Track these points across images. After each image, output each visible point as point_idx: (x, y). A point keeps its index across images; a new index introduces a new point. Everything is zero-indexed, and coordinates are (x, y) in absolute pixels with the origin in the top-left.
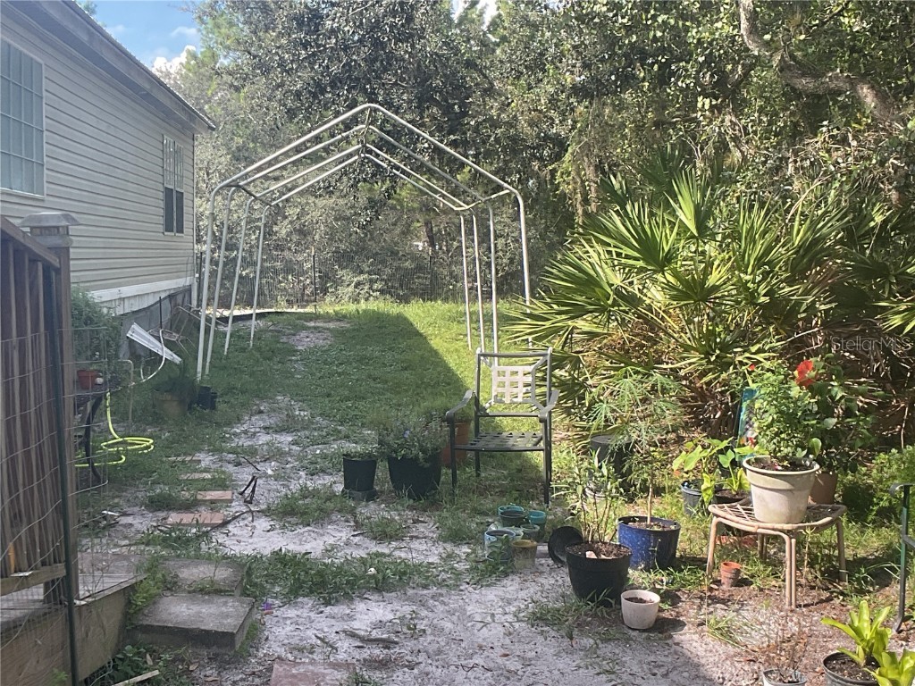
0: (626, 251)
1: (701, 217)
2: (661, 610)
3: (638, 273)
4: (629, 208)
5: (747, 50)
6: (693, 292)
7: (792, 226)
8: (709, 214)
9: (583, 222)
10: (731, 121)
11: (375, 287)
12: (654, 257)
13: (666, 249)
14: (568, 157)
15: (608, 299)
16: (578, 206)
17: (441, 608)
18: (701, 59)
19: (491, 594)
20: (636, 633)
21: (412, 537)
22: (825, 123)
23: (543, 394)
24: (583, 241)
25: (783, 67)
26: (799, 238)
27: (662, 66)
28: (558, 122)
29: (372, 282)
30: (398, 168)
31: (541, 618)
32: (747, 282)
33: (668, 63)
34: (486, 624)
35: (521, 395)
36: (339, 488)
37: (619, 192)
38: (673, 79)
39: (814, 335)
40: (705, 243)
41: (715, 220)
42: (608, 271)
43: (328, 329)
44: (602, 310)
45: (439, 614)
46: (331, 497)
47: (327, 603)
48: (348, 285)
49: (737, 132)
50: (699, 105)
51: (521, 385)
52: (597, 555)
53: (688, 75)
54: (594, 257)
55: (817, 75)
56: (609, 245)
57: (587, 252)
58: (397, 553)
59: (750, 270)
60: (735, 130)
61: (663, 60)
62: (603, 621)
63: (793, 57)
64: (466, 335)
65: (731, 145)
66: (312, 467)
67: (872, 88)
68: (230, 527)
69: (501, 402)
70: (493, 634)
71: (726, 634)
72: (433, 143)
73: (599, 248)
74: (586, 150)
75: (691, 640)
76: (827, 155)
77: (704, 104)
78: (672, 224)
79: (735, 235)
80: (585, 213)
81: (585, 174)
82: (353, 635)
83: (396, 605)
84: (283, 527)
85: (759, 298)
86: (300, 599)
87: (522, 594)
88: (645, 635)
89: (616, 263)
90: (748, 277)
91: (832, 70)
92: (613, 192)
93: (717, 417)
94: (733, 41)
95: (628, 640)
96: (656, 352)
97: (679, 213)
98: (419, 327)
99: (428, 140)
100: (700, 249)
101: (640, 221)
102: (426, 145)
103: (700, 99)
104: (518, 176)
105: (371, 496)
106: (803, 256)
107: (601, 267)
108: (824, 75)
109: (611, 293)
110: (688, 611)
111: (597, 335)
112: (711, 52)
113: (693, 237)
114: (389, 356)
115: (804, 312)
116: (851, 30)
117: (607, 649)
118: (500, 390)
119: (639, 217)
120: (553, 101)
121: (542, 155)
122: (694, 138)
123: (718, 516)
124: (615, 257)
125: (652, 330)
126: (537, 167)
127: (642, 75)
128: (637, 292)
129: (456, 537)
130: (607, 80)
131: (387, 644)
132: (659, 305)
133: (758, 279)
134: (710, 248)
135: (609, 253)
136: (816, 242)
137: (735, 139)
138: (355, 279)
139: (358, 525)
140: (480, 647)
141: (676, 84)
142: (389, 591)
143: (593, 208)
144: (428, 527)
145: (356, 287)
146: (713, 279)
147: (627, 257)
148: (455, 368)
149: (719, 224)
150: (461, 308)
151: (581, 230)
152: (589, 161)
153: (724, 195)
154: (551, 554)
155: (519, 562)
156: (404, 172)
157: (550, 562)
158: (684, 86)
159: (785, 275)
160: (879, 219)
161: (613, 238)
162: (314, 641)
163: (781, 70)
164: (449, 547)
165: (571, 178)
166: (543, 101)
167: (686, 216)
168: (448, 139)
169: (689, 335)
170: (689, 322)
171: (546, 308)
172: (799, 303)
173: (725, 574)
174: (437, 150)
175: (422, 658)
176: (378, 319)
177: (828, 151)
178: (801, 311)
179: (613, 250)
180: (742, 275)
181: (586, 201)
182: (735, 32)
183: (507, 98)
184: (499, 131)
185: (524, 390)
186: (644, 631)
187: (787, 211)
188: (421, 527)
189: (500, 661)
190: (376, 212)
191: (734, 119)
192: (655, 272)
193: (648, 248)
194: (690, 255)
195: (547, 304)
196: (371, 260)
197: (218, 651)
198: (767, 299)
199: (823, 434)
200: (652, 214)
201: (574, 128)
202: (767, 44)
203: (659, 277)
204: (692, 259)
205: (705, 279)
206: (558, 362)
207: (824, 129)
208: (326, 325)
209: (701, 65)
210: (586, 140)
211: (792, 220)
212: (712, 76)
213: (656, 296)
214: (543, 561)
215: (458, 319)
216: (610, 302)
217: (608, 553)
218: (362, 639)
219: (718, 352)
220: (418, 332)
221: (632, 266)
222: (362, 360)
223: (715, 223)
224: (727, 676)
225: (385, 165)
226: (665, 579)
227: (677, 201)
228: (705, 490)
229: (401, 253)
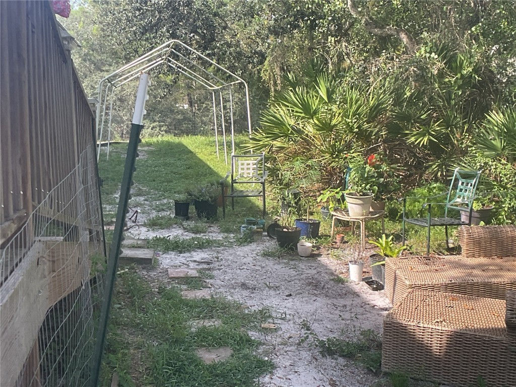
0: (296, 109)
1: (330, 94)
2: (313, 251)
3: (301, 119)
4: (297, 90)
5: (351, 14)
6: (326, 127)
7: (369, 97)
8: (333, 92)
9: (274, 95)
10: (345, 46)
11: (162, 129)
12: (309, 112)
13: (314, 109)
14: (266, 63)
15: (289, 131)
16: (272, 87)
17: (226, 253)
18: (330, 18)
19: (247, 249)
20: (303, 258)
21: (209, 232)
22: (384, 51)
23: (261, 174)
24: (275, 104)
25: (367, 24)
26: (372, 102)
27: (312, 21)
28: (261, 44)
29: (160, 126)
30: (180, 68)
31: (266, 255)
32: (349, 123)
33: (315, 20)
34: (245, 257)
35: (251, 174)
36: (173, 216)
37: (292, 81)
38: (317, 28)
39: (379, 146)
40: (332, 106)
41: (336, 94)
42: (288, 118)
43: (144, 151)
44: (286, 136)
45: (227, 255)
46: (170, 219)
47: (181, 253)
48: (148, 128)
49: (348, 51)
50: (329, 40)
51: (251, 169)
52: (288, 230)
53: (324, 25)
54: (281, 112)
55: (382, 28)
56: (288, 106)
57: (278, 110)
58: (204, 237)
59: (350, 117)
60: (347, 50)
61: (312, 19)
62: (290, 255)
63: (371, 18)
64: (216, 152)
65: (345, 57)
66: (158, 209)
67: (406, 34)
68: (130, 230)
69: (243, 177)
70: (249, 260)
71: (338, 257)
72: (198, 55)
73: (284, 108)
74: (275, 59)
75: (324, 259)
76: (384, 66)
77: (331, 40)
78: (317, 97)
79: (345, 101)
80: (275, 90)
81: (275, 71)
82: (195, 261)
83: (209, 253)
84: (153, 230)
85: (354, 130)
86: (170, 252)
87: (258, 248)
88: (306, 258)
89: (292, 115)
90: (350, 121)
91: (389, 25)
92: (289, 81)
93: (338, 183)
94: (344, 11)
95: (301, 260)
96: (310, 154)
97: (320, 92)
98: (191, 148)
99: (196, 53)
100: (329, 108)
101: (302, 96)
102: (195, 56)
103: (329, 37)
104: (241, 72)
105: (188, 219)
106: (374, 111)
107: (285, 117)
108: (385, 28)
109: (290, 128)
110: (323, 251)
111: (284, 148)
112: (334, 15)
113: (326, 102)
114: (179, 163)
115: (374, 135)
116: (397, 7)
117: (292, 263)
118: (242, 171)
119: (302, 94)
120: (258, 33)
121: (253, 61)
122: (327, 54)
123: (335, 216)
124: (291, 112)
125: (308, 145)
126: (250, 67)
127: (302, 26)
128: (301, 128)
129: (228, 231)
130: (286, 27)
131: (208, 263)
132: (311, 134)
133: (354, 121)
134: (334, 108)
135: (288, 110)
136: (379, 105)
137: (347, 54)
138: (152, 125)
139: (184, 229)
140: (244, 263)
141: (318, 31)
142: (205, 248)
143: (279, 88)
144: (215, 228)
145: (152, 129)
146: (334, 122)
147: (297, 112)
148: (213, 167)
149: (337, 97)
150: (212, 139)
151: (273, 99)
152: (277, 65)
153: (340, 83)
154: (269, 235)
155: (255, 237)
156: (183, 70)
157: (268, 238)
158: (322, 31)
159: (365, 119)
160: (408, 94)
161: (289, 103)
162: (179, 264)
163: (366, 25)
164: (226, 234)
165: (268, 73)
166: (253, 33)
167: (323, 93)
168: (205, 53)
169: (325, 147)
170: (324, 141)
171: (260, 136)
172: (372, 132)
173: (338, 238)
174: (200, 58)
175: (222, 267)
176: (169, 145)
177: (385, 64)
178: (373, 135)
179: (290, 109)
180: (347, 120)
181: (275, 84)
182: (345, 6)
183: (235, 32)
184: (231, 49)
185: (253, 171)
186: (307, 257)
187: (367, 91)
188: (212, 228)
189: (253, 267)
190: (169, 90)
191: (347, 45)
192: (309, 118)
193: (306, 108)
194: (325, 111)
195: (260, 133)
196: (160, 115)
197: (146, 266)
198: (357, 130)
199: (379, 185)
200: (308, 92)
201: (269, 47)
202: (360, 12)
203: (311, 121)
204: (326, 113)
205: (331, 121)
206: (267, 159)
207: (383, 54)
208: (143, 149)
209: (330, 21)
210: (275, 54)
211: (369, 94)
212: (335, 26)
213: (310, 129)
214: (265, 238)
215: (211, 144)
216: (289, 132)
217: (292, 229)
218: (198, 262)
219: (336, 153)
220: (191, 151)
221: (300, 116)
222: (165, 164)
223: (336, 96)
224: (338, 269)
225: (174, 66)
226: (315, 241)
227: (319, 87)
228: (331, 208)
229: (176, 111)
